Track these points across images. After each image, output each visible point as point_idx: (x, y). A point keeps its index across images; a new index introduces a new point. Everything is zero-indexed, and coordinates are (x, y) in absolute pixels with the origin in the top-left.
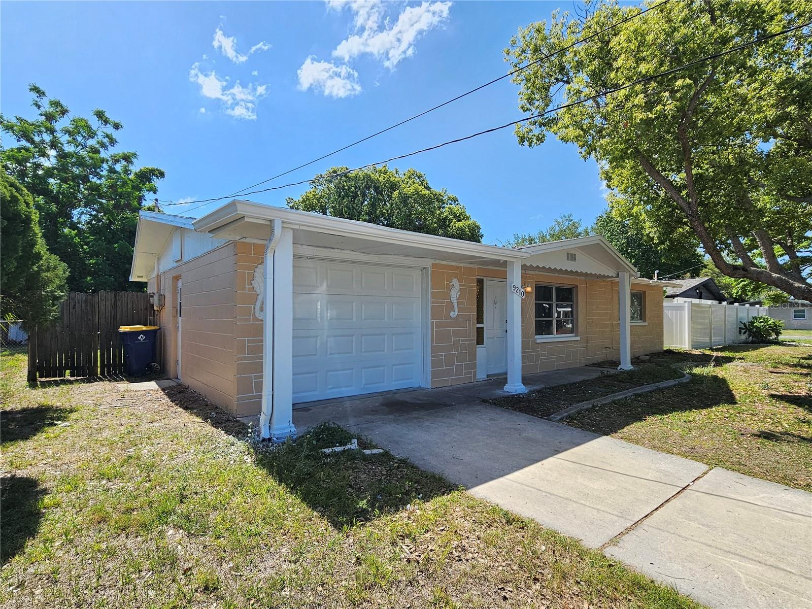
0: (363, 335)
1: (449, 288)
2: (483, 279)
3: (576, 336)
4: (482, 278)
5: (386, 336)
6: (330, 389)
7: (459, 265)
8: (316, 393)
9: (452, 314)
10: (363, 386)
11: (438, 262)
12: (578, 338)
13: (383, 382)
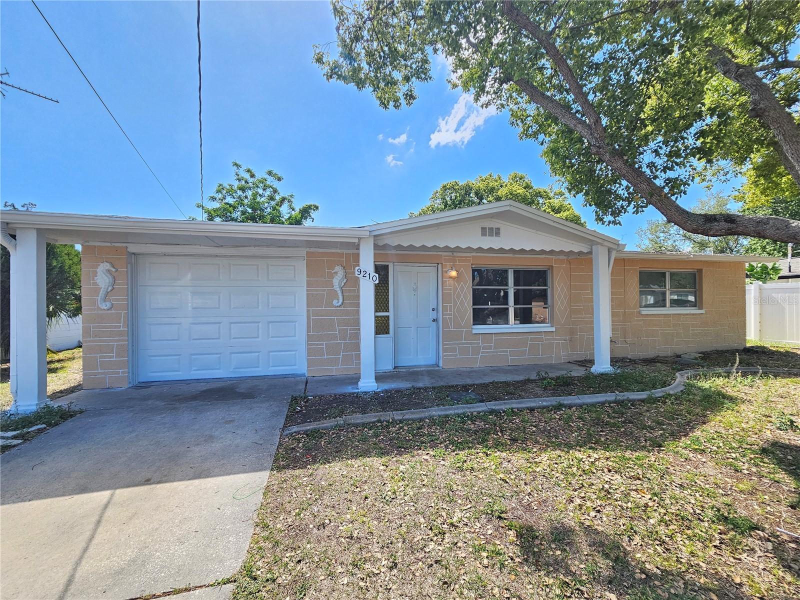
0: (231, 323)
1: (332, 276)
2: (388, 266)
3: (552, 326)
4: (387, 264)
5: (260, 325)
6: (195, 370)
7: (345, 251)
8: (180, 373)
9: (335, 302)
10: (231, 370)
11: (312, 250)
12: (553, 329)
13: (258, 367)
